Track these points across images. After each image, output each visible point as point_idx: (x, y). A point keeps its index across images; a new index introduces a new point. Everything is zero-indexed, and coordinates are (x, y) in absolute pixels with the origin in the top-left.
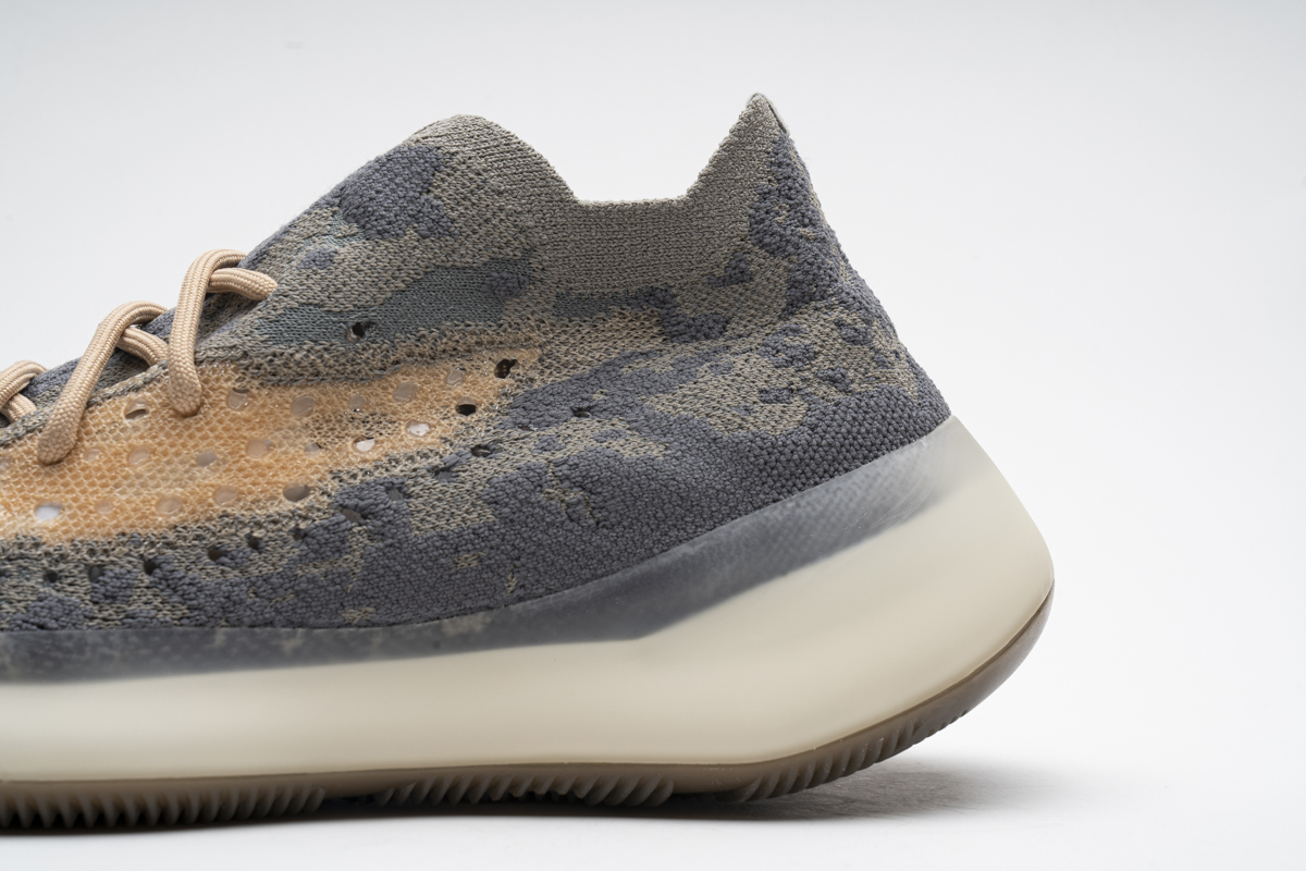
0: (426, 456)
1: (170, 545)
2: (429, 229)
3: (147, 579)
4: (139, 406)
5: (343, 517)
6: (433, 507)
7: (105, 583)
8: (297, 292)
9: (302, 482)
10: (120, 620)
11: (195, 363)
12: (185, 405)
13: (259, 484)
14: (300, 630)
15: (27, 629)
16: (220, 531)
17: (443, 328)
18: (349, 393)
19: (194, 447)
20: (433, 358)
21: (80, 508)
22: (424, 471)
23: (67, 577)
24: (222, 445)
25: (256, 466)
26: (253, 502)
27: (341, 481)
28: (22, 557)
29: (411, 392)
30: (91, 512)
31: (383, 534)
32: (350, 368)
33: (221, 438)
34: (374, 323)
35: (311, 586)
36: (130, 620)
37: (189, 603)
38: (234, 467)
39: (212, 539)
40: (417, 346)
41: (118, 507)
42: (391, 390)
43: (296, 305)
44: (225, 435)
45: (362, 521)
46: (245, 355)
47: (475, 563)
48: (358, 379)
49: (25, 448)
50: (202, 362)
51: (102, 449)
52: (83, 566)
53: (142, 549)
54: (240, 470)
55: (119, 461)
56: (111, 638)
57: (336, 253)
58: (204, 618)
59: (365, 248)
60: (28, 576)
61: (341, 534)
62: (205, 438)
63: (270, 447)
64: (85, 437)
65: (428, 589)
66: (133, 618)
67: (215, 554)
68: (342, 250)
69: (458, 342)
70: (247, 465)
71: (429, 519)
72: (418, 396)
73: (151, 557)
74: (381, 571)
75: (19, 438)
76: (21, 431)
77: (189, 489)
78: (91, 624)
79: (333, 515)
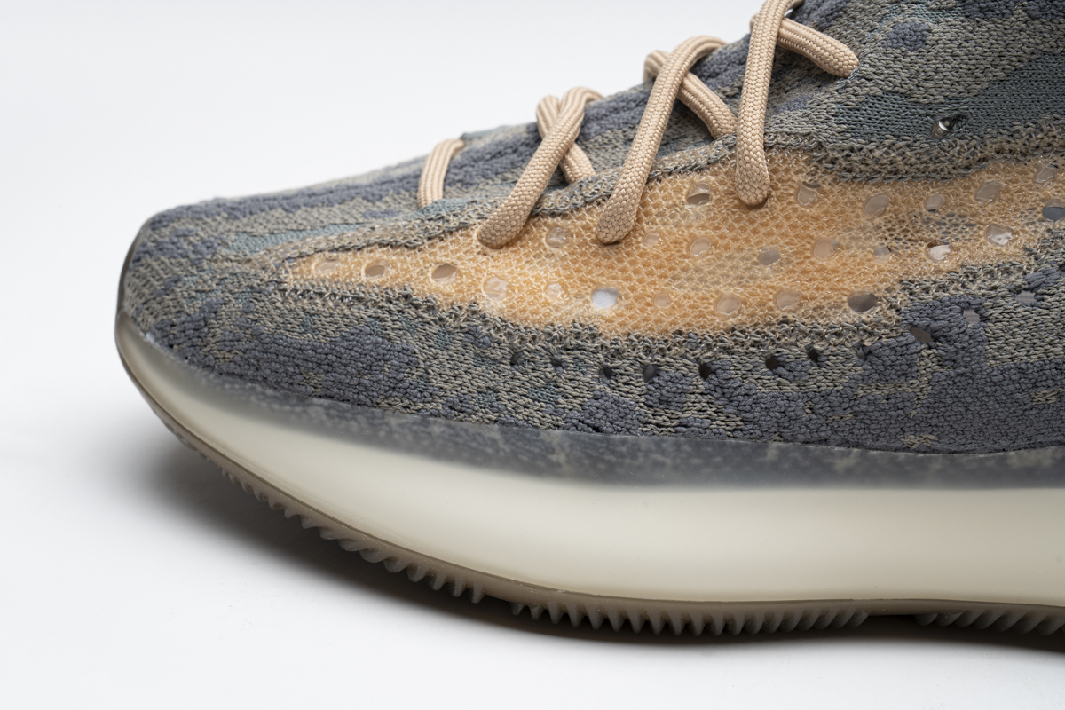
0: (1007, 272)
1: (727, 350)
2: (1041, 9)
3: (702, 385)
4: (702, 191)
5: (912, 338)
6: (1013, 335)
7: (660, 387)
8: (882, 77)
9: (869, 289)
10: (673, 427)
11: (765, 149)
12: (751, 198)
13: (823, 289)
14: (856, 450)
15: (582, 430)
16: (779, 339)
17: (1040, 121)
18: (927, 192)
19: (757, 243)
20: (1025, 155)
21: (637, 299)
22: (1005, 292)
23: (622, 374)
24: (787, 244)
25: (822, 269)
26: (815, 309)
27: (911, 294)
28: (578, 348)
29: (996, 192)
30: (648, 305)
31: (954, 361)
32: (932, 167)
33: (787, 236)
34: (964, 117)
35: (872, 408)
36: (684, 429)
37: (744, 415)
38: (798, 269)
39: (771, 347)
40: (1009, 142)
41: (676, 302)
42: (973, 190)
43: (880, 93)
44: (791, 234)
45: (932, 344)
46: (820, 146)
47: (1054, 400)
48: (939, 178)
49: (584, 223)
50: (771, 148)
51: (662, 235)
52: (638, 365)
53: (698, 351)
54: (805, 272)
55: (679, 251)
56: (664, 445)
57: (929, 31)
58: (758, 432)
59: (964, 27)
60: (584, 370)
61: (908, 357)
62: (769, 234)
63: (837, 247)
64: (645, 218)
65: (998, 423)
66: (686, 426)
67: (773, 363)
68: (936, 28)
69: (1055, 137)
70: (811, 268)
71: (1006, 348)
72: (1002, 196)
73: (707, 361)
74: (949, 401)
75: (578, 209)
76: (580, 203)
77: (750, 290)
78: (645, 429)
79: (902, 335)
